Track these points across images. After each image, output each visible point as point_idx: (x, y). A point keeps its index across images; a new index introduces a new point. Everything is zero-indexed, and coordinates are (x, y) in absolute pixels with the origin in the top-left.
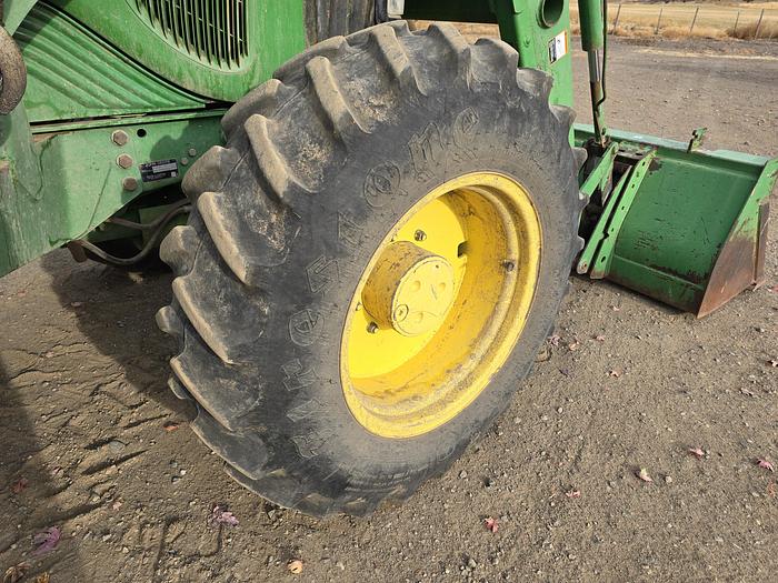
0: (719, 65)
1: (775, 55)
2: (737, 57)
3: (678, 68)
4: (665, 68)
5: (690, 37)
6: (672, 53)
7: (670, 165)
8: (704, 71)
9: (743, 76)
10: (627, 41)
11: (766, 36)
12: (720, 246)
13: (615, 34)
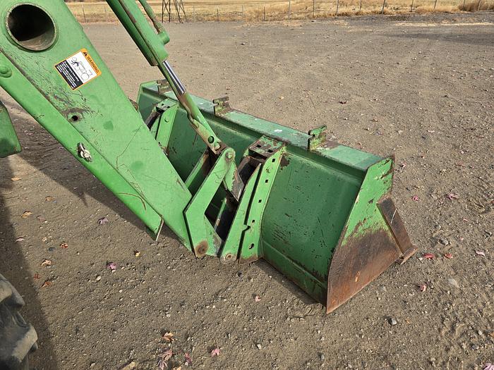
0: (447, 32)
1: (490, 21)
2: (463, 24)
3: (417, 36)
4: (408, 36)
5: (434, 12)
6: (418, 25)
7: (296, 162)
8: (436, 36)
9: (462, 38)
10: (390, 17)
11: (485, 9)
12: (333, 251)
13: (384, 13)
